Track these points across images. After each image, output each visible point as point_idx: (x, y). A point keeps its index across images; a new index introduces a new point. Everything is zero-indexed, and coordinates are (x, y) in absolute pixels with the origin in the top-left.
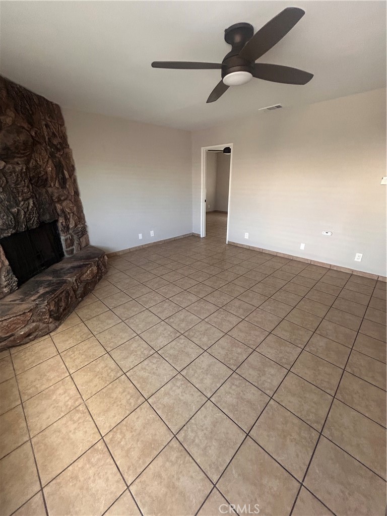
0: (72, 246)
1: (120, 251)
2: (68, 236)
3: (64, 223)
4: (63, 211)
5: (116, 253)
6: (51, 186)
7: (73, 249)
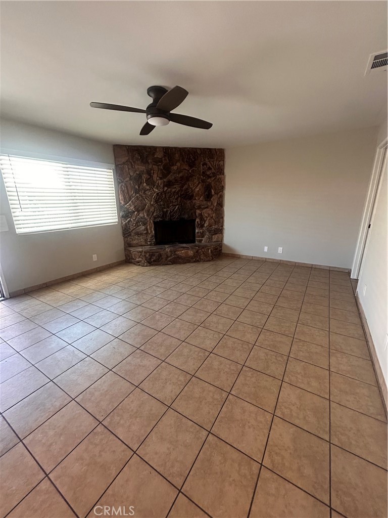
0: (202, 237)
1: (243, 255)
2: (201, 231)
3: (199, 222)
4: (201, 215)
5: (240, 255)
6: (195, 199)
7: (202, 240)
